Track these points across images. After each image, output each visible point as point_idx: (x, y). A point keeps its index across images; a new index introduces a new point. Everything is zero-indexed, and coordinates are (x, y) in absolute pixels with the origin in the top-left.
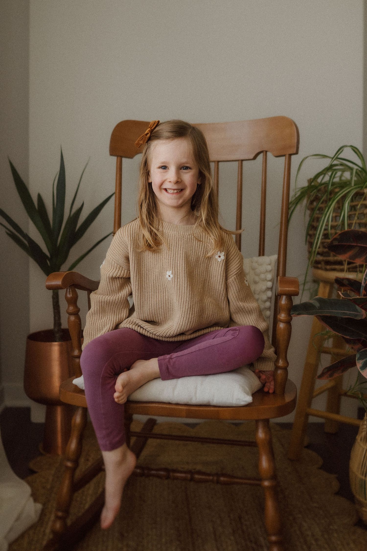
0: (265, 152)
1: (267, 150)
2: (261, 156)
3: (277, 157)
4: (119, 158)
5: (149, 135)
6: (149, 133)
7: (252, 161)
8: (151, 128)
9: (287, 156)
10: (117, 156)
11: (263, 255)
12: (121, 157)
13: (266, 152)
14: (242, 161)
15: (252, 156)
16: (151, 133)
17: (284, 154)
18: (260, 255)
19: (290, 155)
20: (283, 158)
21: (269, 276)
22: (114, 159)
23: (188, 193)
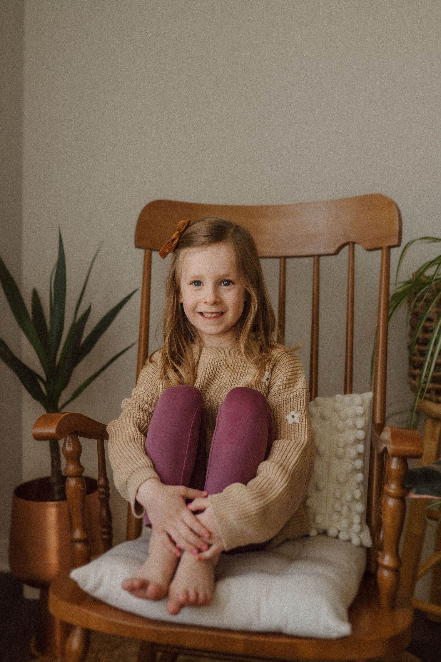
0: (351, 244)
1: (354, 241)
2: (346, 249)
3: (369, 250)
4: (148, 251)
5: (177, 241)
6: (177, 238)
7: (334, 257)
8: (179, 231)
9: (385, 250)
10: (145, 248)
11: (351, 392)
12: (151, 250)
13: (354, 243)
14: (319, 256)
15: (333, 250)
16: (180, 238)
17: (379, 246)
18: (345, 393)
19: (390, 248)
20: (379, 252)
21: (361, 423)
22: (141, 252)
23: (230, 317)
